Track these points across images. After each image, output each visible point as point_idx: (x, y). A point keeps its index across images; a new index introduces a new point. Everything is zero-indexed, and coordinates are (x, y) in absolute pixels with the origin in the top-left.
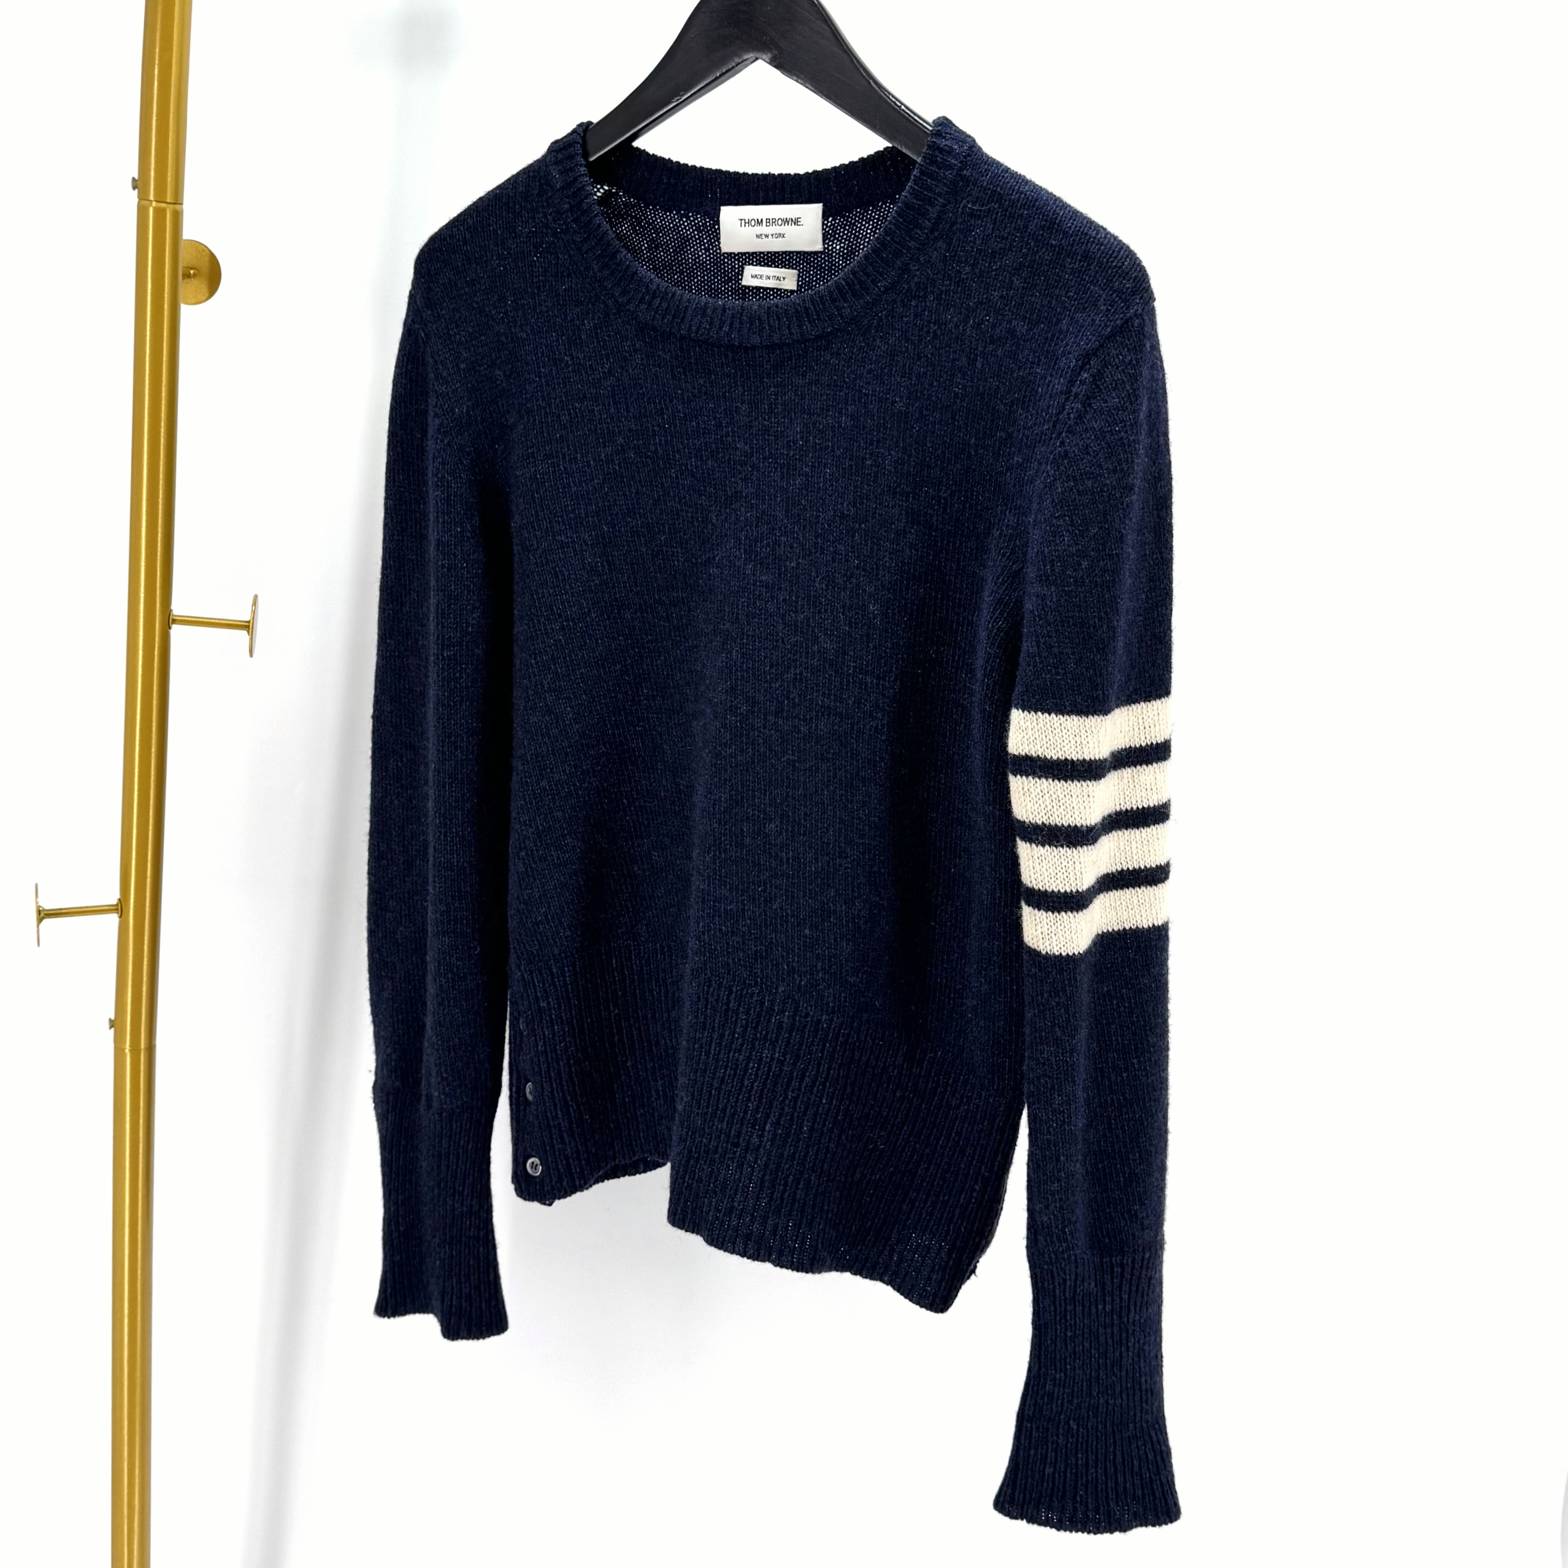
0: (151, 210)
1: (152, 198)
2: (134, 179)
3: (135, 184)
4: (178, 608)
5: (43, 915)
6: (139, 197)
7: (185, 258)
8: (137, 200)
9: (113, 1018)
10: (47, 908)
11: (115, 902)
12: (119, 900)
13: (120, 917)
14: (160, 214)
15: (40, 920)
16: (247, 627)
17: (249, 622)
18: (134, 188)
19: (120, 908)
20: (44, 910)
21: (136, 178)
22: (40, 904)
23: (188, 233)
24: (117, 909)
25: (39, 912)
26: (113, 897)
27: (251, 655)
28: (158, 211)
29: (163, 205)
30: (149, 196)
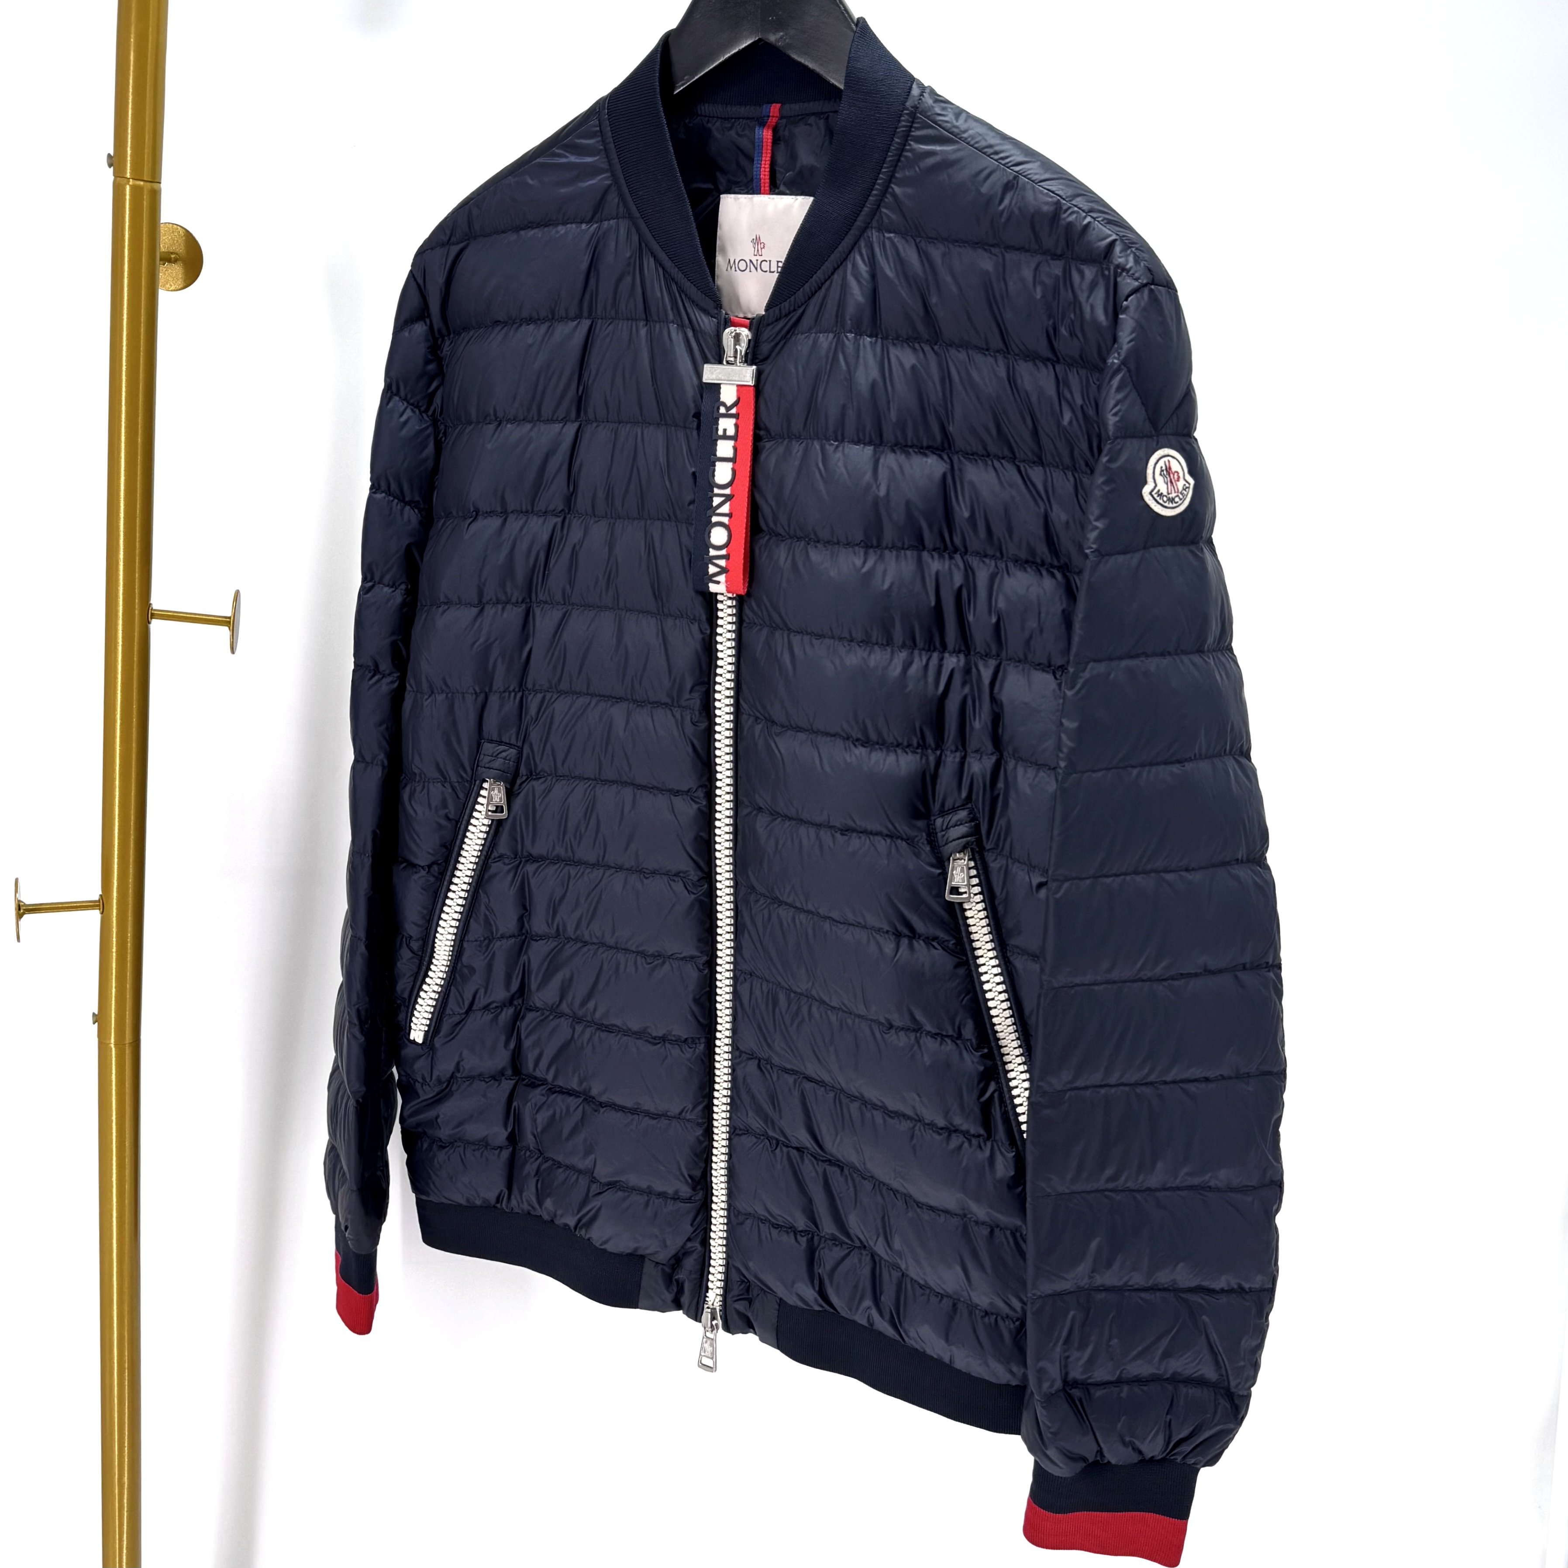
0: (128, 188)
1: (128, 175)
2: (109, 155)
3: (112, 161)
4: (157, 602)
5: (22, 910)
6: (114, 174)
7: (165, 243)
8: (112, 178)
9: (96, 1013)
10: (27, 903)
11: (97, 898)
12: (101, 896)
13: (102, 913)
14: (136, 190)
15: (19, 916)
16: (230, 623)
17: (230, 618)
18: (110, 165)
19: (101, 905)
20: (25, 905)
21: (112, 154)
22: (22, 899)
23: (167, 215)
24: (99, 906)
25: (19, 907)
26: (94, 893)
27: (233, 651)
28: (134, 189)
29: (142, 183)
30: (126, 173)
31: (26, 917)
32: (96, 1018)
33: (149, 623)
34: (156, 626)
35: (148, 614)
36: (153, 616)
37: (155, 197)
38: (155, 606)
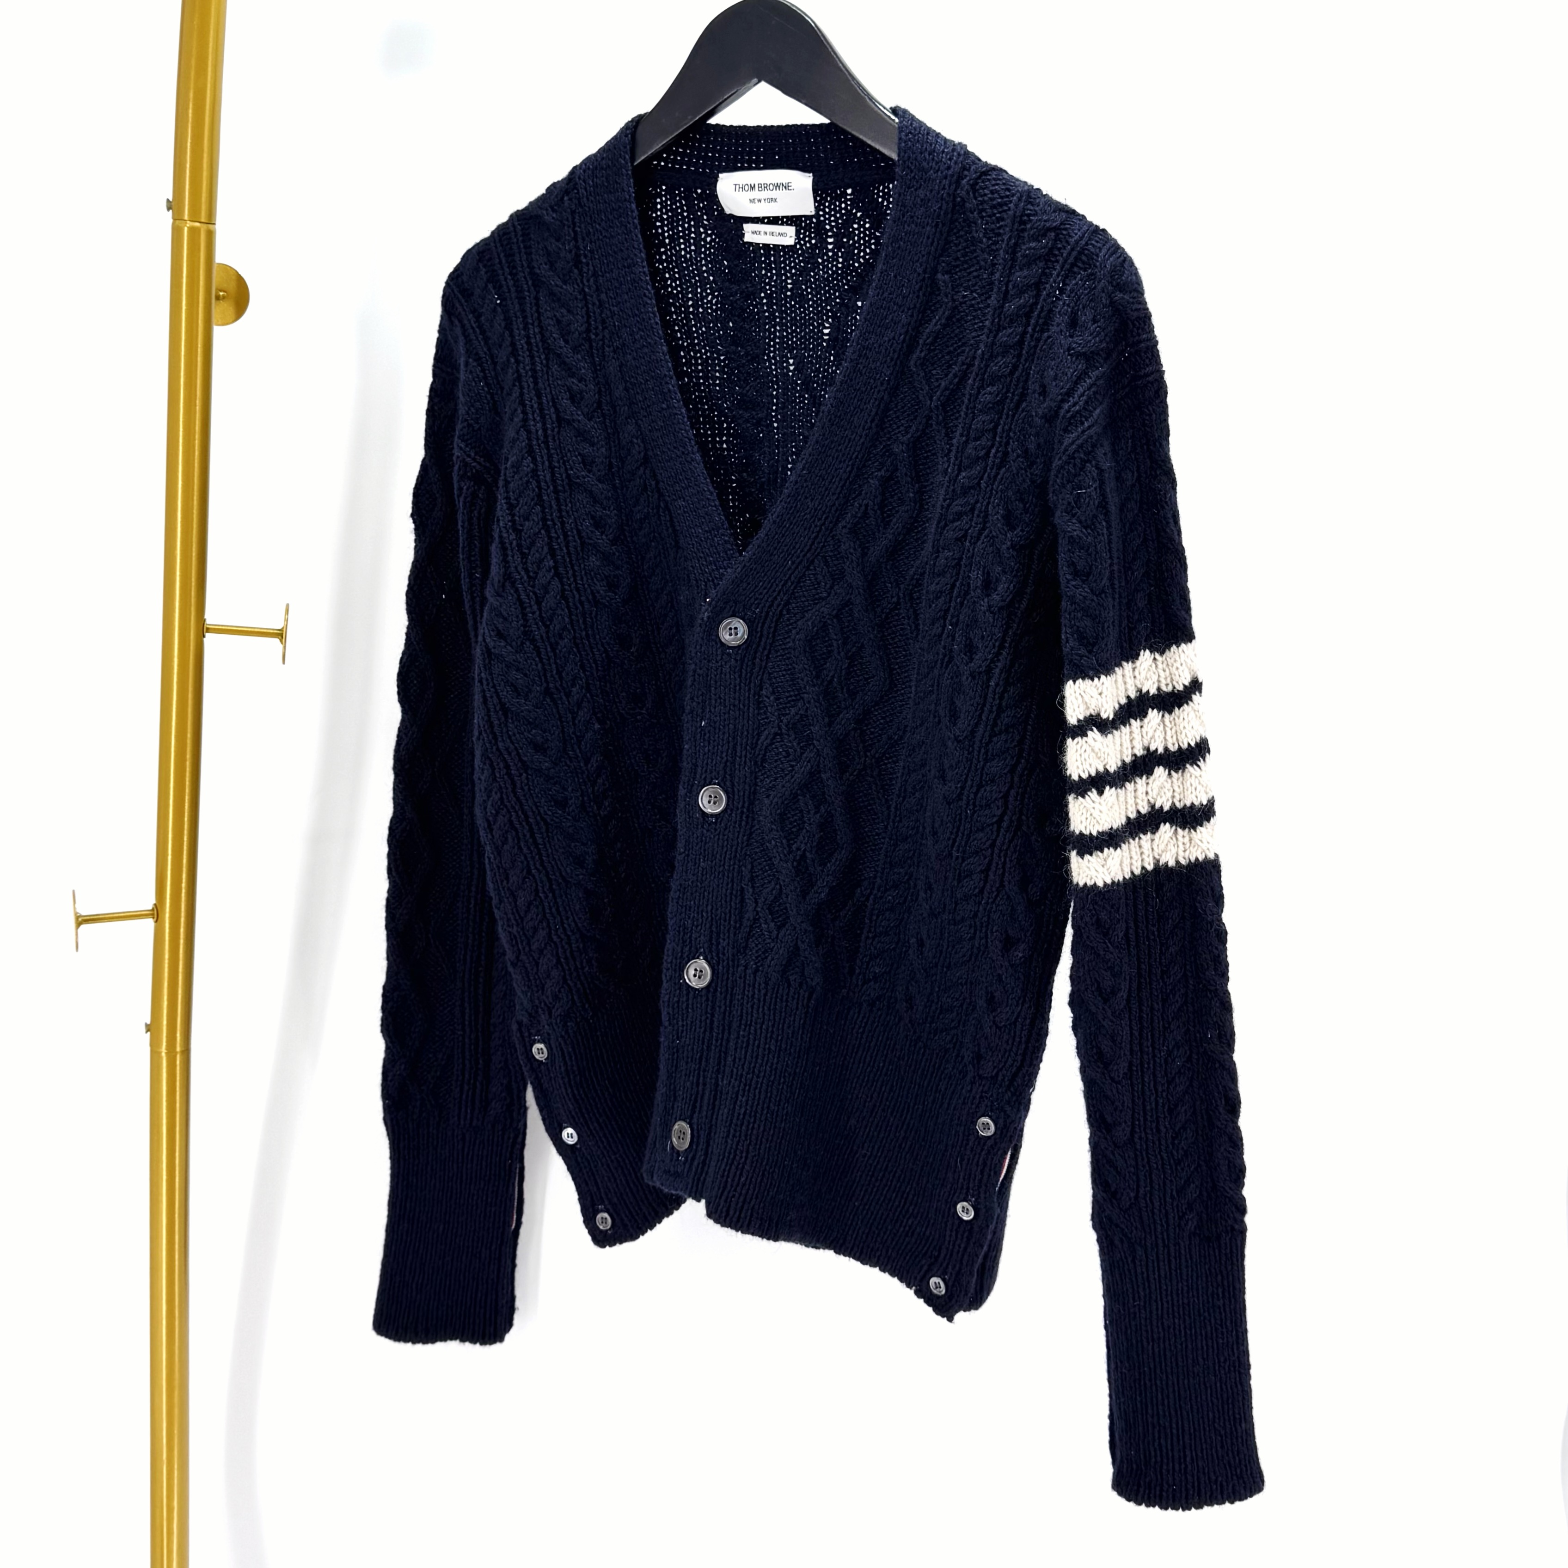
0: (186, 229)
1: (186, 218)
2: (168, 200)
3: (170, 205)
5: (81, 920)
6: (173, 217)
7: (218, 281)
8: (171, 221)
9: (149, 1022)
10: (83, 914)
11: (151, 908)
12: (155, 905)
13: (156, 922)
14: (193, 232)
15: (79, 924)
17: (281, 629)
18: (169, 208)
19: (156, 913)
20: (81, 916)
21: (171, 200)
22: (78, 911)
23: (221, 258)
24: (153, 914)
25: (77, 917)
27: (284, 663)
28: (192, 230)
29: (197, 224)
30: (183, 216)
31: (83, 927)
32: (148, 1028)
33: (204, 636)
34: (209, 639)
35: (203, 629)
36: (208, 630)
37: (211, 236)
38: (208, 622)
